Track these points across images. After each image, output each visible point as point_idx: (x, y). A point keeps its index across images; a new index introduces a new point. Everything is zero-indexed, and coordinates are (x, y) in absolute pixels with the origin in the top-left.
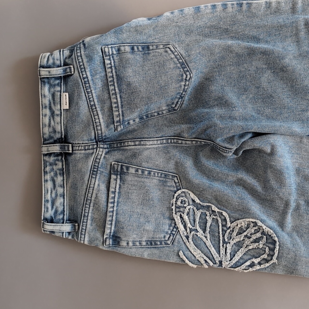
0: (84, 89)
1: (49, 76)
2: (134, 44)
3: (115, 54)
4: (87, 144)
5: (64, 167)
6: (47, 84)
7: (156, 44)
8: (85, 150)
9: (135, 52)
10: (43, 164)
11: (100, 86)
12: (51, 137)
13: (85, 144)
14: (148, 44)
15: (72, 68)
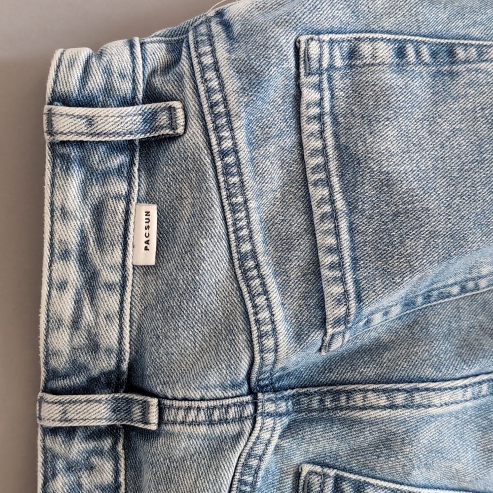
0: (220, 194)
1: (88, 139)
2: (405, 37)
3: (339, 69)
4: (218, 403)
5: (122, 479)
6: (76, 168)
7: (478, 42)
8: (211, 423)
9: (408, 64)
10: (40, 464)
11: (276, 184)
12: (77, 367)
13: (210, 400)
14: (450, 41)
15: (180, 114)
